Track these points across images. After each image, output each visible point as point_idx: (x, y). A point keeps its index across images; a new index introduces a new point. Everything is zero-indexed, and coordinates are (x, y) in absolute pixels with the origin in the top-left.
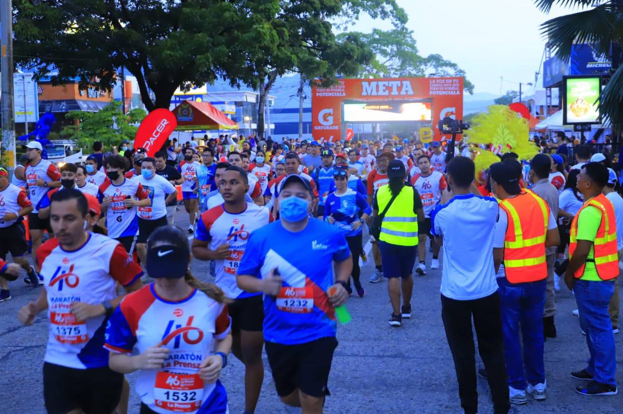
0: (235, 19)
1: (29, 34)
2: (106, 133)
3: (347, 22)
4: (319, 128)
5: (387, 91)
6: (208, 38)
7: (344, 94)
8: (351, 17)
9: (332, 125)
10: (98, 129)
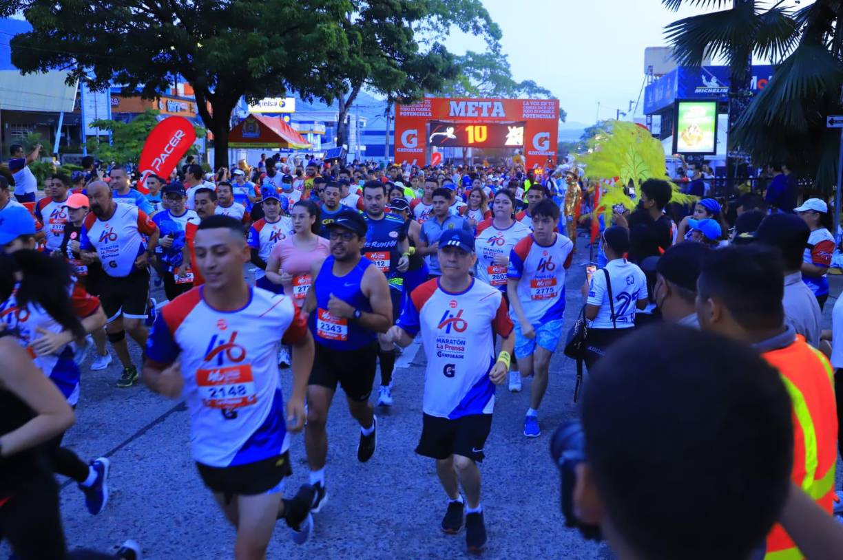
0: (295, 16)
1: (43, 23)
2: (136, 147)
3: (436, 37)
4: (402, 150)
5: (477, 113)
6: (265, 39)
7: (430, 114)
8: (442, 32)
9: (416, 148)
10: (128, 142)
